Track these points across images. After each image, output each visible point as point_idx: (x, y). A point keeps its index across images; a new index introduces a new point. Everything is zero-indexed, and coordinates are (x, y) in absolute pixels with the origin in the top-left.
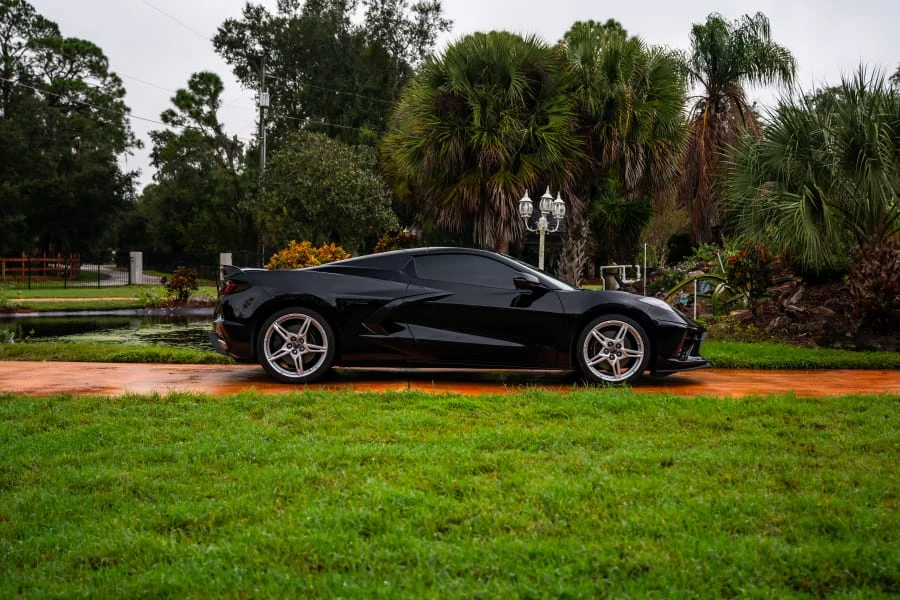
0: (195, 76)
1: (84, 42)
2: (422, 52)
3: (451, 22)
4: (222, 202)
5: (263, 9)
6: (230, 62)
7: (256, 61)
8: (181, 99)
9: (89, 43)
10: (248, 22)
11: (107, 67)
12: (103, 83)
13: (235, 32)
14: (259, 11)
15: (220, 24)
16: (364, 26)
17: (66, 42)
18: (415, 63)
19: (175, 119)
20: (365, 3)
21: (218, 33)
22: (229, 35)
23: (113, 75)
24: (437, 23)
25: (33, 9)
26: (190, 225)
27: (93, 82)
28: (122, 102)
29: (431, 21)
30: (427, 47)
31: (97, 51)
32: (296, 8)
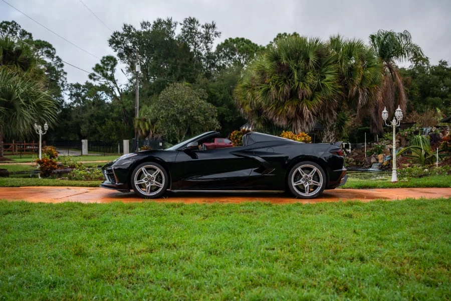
0: (104, 58)
1: (44, 41)
2: (207, 47)
3: (220, 33)
4: (117, 116)
5: (132, 26)
6: (116, 51)
7: (128, 51)
8: (98, 68)
9: (46, 42)
10: (125, 33)
11: (55, 53)
12: (52, 60)
13: (120, 37)
14: (130, 28)
15: (112, 34)
16: (181, 35)
17: (35, 42)
18: (204, 52)
19: (95, 77)
20: (181, 24)
21: (111, 38)
22: (116, 39)
23: (57, 57)
24: (213, 33)
25: (20, 26)
26: (104, 127)
27: (48, 60)
28: (63, 70)
29: (211, 33)
30: (209, 44)
31: (50, 46)
32: (149, 26)
